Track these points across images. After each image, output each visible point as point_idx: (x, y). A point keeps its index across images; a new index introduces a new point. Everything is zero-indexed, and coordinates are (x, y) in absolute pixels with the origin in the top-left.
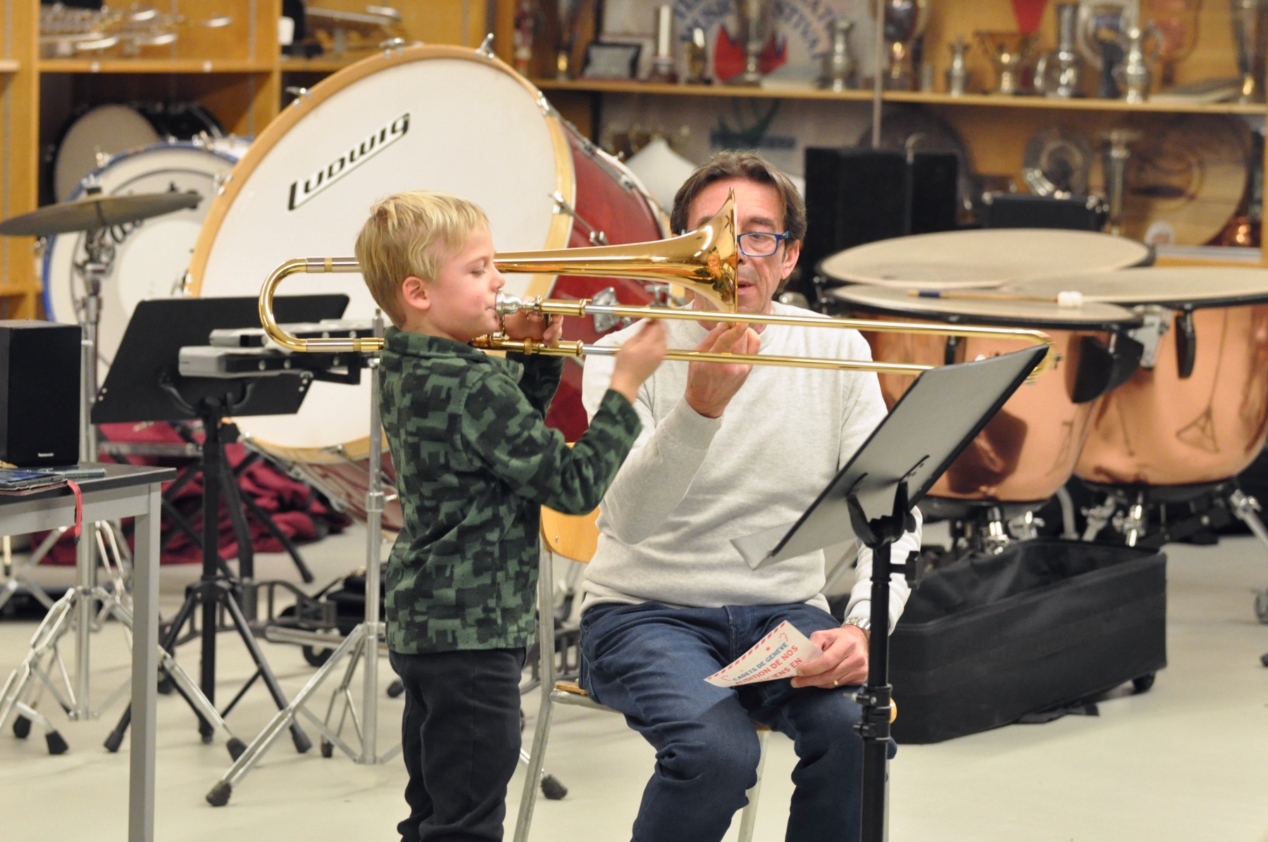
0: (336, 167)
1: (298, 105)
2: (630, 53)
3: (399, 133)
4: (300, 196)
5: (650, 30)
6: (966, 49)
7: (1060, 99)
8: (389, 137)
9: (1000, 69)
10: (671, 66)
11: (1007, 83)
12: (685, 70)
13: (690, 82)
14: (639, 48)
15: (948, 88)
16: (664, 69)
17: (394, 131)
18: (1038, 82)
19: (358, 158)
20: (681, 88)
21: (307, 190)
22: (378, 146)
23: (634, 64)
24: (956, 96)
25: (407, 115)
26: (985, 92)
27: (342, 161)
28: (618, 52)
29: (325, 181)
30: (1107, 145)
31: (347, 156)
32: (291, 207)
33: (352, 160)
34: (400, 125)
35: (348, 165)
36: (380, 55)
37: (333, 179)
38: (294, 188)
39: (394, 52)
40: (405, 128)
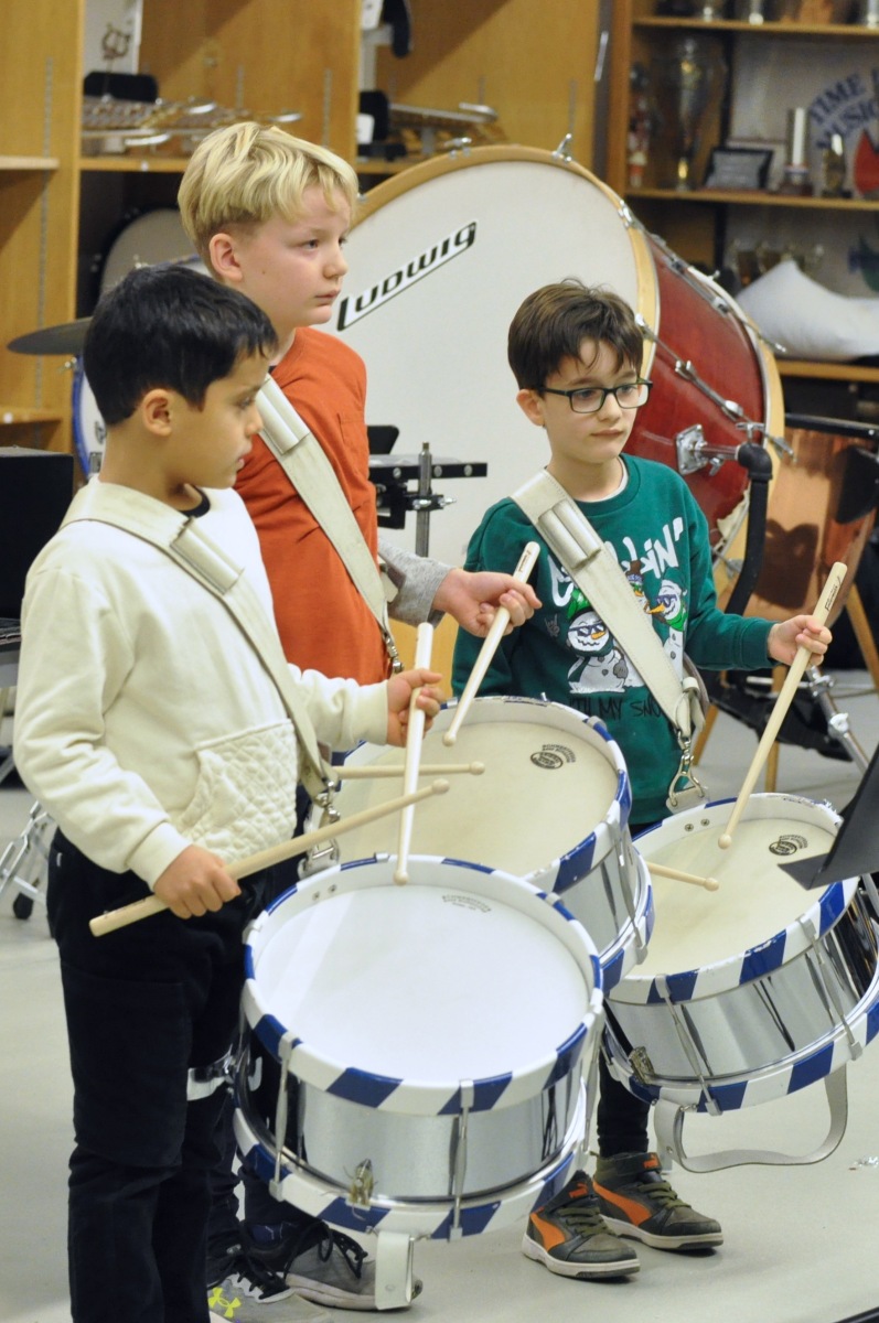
0: (392, 282)
2: (760, 160)
3: (463, 246)
4: (351, 314)
5: (783, 135)
8: (453, 249)
10: (805, 176)
12: (821, 180)
13: (826, 195)
14: (770, 155)
16: (797, 179)
17: (458, 243)
19: (417, 273)
20: (816, 202)
21: (359, 308)
22: (439, 259)
23: (764, 173)
25: (474, 225)
27: (399, 275)
28: (746, 159)
29: (380, 298)
31: (404, 269)
32: (341, 326)
33: (410, 274)
34: (465, 236)
35: (406, 281)
36: (444, 157)
37: (389, 296)
38: (344, 304)
39: (460, 153)
40: (471, 240)
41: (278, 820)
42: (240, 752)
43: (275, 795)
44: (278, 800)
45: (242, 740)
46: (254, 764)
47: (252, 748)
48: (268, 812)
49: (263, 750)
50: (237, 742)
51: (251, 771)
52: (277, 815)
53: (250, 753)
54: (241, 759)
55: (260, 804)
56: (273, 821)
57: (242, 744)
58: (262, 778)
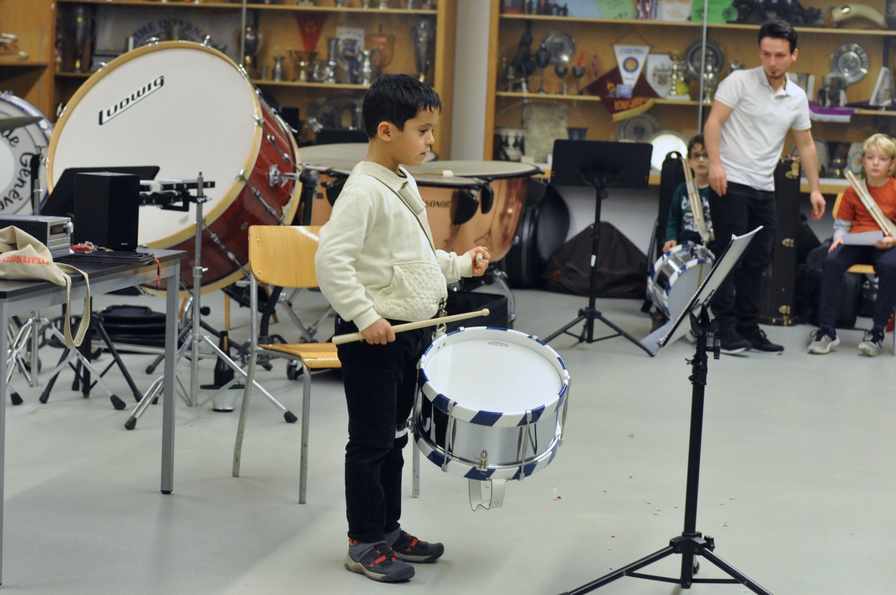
0: (124, 103)
1: (100, 72)
3: (159, 86)
4: (105, 118)
6: (282, 59)
7: (331, 83)
8: (153, 88)
9: (298, 69)
11: (303, 75)
15: (273, 78)
17: (155, 84)
18: (315, 75)
19: (136, 99)
21: (109, 114)
22: (147, 92)
24: (277, 81)
25: (162, 76)
26: (294, 80)
27: (128, 100)
29: (119, 110)
30: (354, 106)
31: (130, 97)
32: (101, 123)
33: (133, 99)
34: (159, 82)
35: (131, 102)
36: (145, 46)
37: (123, 109)
38: (101, 114)
39: (153, 45)
40: (162, 83)
41: (426, 303)
42: (411, 270)
43: (425, 292)
44: (426, 295)
45: (412, 265)
46: (417, 276)
47: (416, 269)
48: (422, 298)
49: (421, 271)
50: (410, 265)
51: (415, 278)
52: (425, 301)
53: (416, 271)
54: (411, 273)
55: (419, 294)
56: (424, 303)
57: (412, 267)
58: (420, 283)
